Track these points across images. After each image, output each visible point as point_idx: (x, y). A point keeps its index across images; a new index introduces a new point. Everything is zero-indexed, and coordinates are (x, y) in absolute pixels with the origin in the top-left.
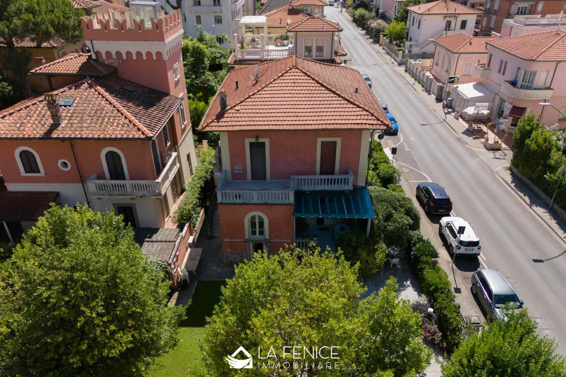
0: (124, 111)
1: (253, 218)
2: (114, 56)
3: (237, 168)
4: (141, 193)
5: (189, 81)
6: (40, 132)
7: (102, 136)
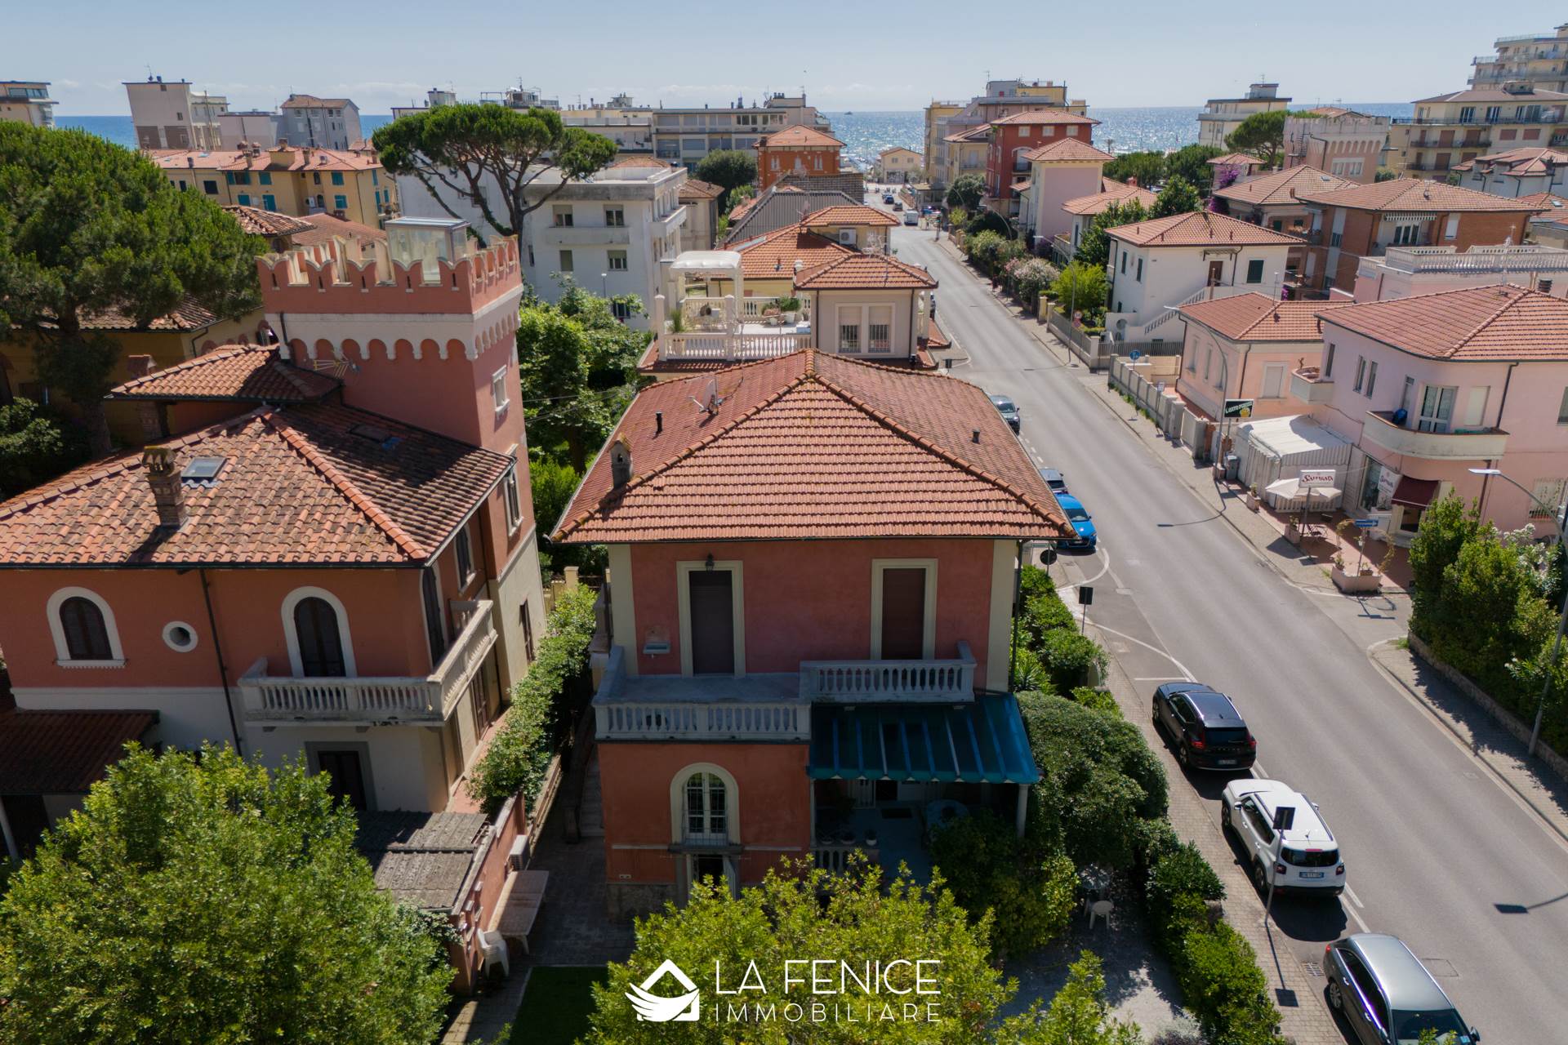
0: (354, 490)
1: (695, 782)
2: (338, 353)
3: (654, 640)
4: (384, 714)
5: (534, 412)
6: (120, 548)
7: (289, 558)
